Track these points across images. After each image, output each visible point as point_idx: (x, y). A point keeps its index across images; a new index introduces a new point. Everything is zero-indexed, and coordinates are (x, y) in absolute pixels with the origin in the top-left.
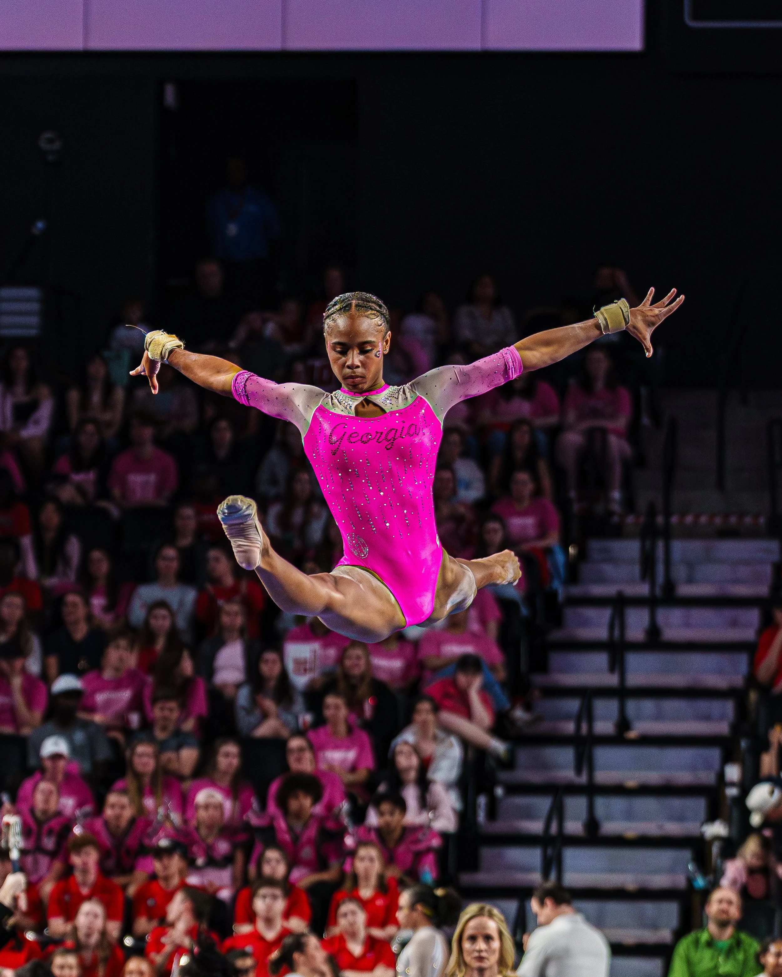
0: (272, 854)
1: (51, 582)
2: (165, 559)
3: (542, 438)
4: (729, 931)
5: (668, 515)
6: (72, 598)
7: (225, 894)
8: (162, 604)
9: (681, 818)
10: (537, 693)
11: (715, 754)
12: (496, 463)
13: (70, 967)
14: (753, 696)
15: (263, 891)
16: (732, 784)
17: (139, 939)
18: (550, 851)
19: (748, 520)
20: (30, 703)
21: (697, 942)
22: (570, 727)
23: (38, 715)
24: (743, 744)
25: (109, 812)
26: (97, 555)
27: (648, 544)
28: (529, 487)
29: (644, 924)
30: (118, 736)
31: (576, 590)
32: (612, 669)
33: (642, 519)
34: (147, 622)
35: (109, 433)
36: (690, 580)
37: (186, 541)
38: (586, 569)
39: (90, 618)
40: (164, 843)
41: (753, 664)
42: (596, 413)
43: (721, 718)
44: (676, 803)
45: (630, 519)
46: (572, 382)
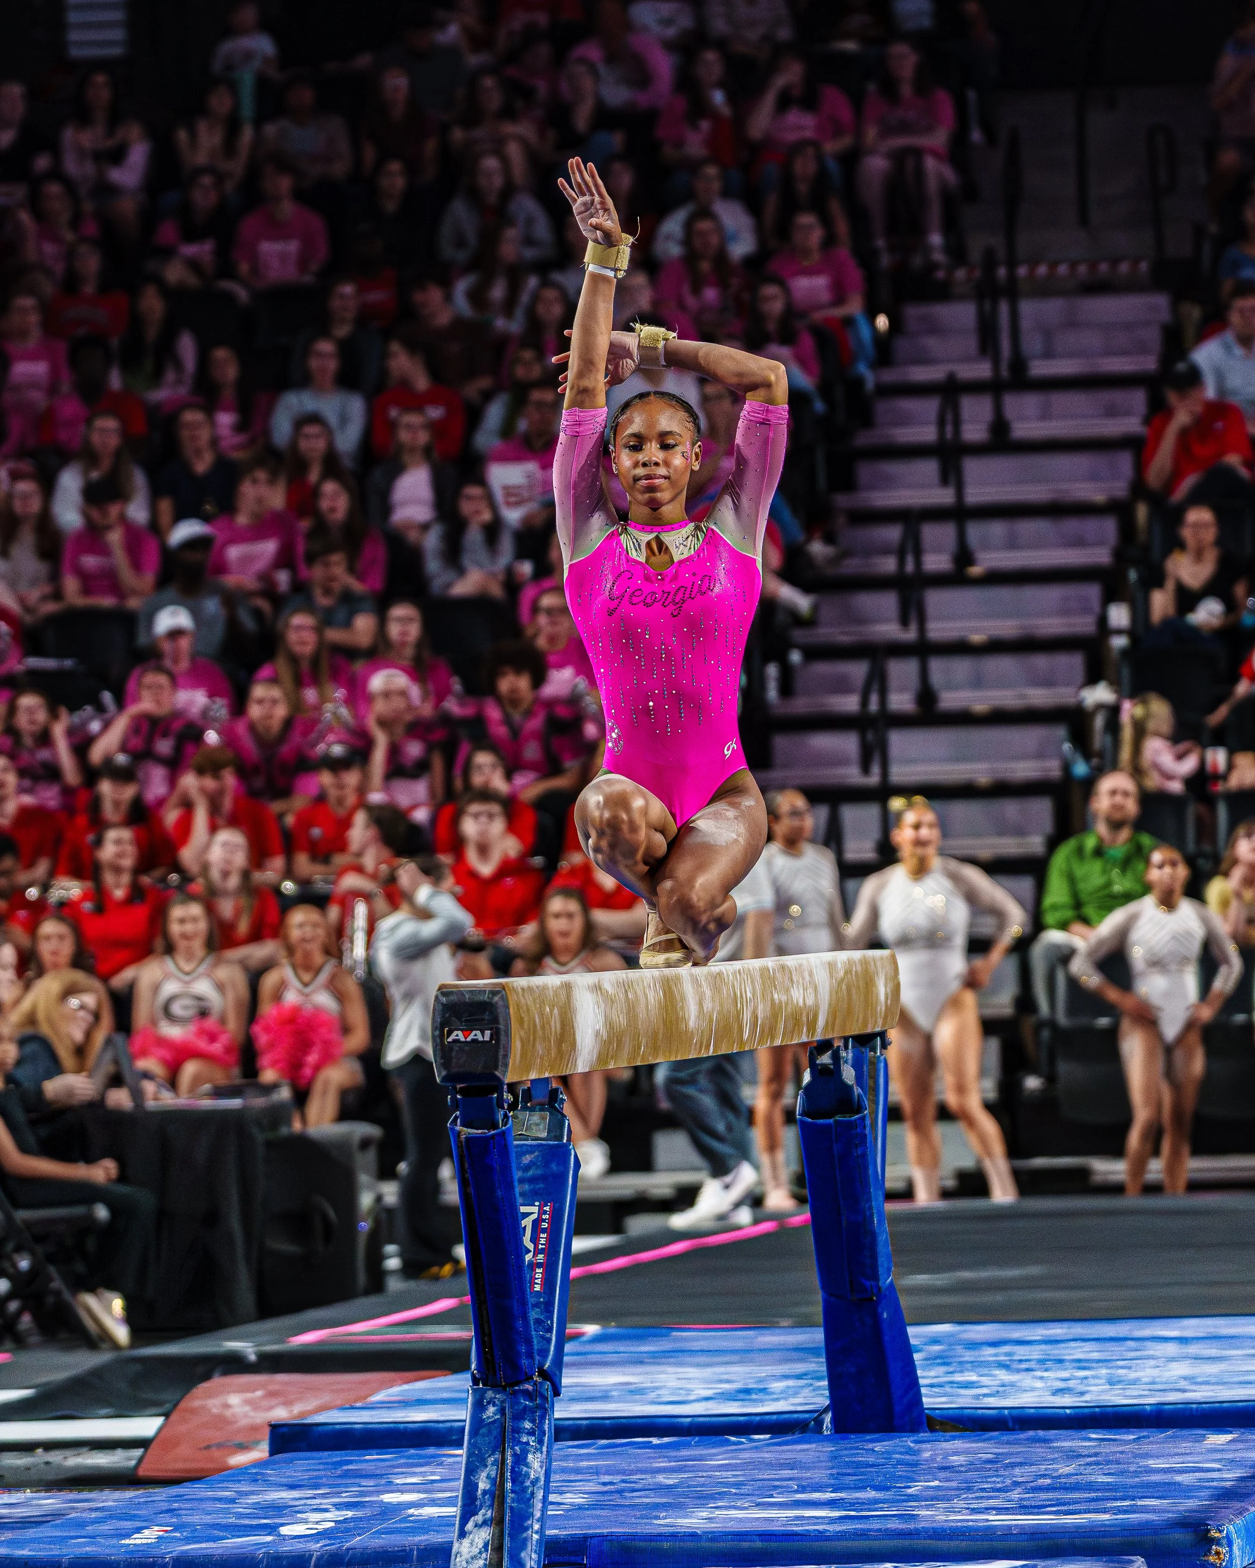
0: (483, 759)
1: (159, 395)
2: (320, 355)
3: (833, 167)
4: (1125, 834)
5: (1012, 265)
6: (191, 416)
7: (421, 815)
8: (314, 418)
9: (1048, 682)
10: (841, 520)
11: (1093, 592)
12: (771, 203)
13: (194, 920)
14: (1142, 512)
15: (474, 808)
16: (1119, 632)
17: (304, 883)
18: (870, 736)
19: (1124, 268)
20: (137, 565)
21: (1080, 851)
22: (889, 565)
23: (149, 579)
24: (1133, 575)
25: (255, 711)
26: (221, 354)
27: (987, 306)
28: (816, 236)
29: (1003, 829)
30: (263, 604)
31: (890, 376)
32: (944, 481)
33: (977, 273)
34: (294, 445)
35: (229, 186)
36: (1049, 354)
37: (342, 331)
38: (902, 346)
39: (214, 442)
40: (337, 750)
41: (1140, 466)
42: (904, 128)
43: (1099, 543)
44: (1041, 662)
45: (961, 274)
46: (871, 87)
